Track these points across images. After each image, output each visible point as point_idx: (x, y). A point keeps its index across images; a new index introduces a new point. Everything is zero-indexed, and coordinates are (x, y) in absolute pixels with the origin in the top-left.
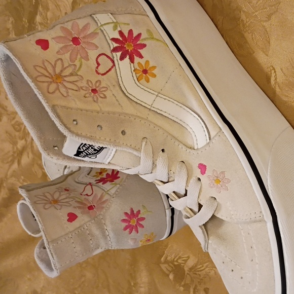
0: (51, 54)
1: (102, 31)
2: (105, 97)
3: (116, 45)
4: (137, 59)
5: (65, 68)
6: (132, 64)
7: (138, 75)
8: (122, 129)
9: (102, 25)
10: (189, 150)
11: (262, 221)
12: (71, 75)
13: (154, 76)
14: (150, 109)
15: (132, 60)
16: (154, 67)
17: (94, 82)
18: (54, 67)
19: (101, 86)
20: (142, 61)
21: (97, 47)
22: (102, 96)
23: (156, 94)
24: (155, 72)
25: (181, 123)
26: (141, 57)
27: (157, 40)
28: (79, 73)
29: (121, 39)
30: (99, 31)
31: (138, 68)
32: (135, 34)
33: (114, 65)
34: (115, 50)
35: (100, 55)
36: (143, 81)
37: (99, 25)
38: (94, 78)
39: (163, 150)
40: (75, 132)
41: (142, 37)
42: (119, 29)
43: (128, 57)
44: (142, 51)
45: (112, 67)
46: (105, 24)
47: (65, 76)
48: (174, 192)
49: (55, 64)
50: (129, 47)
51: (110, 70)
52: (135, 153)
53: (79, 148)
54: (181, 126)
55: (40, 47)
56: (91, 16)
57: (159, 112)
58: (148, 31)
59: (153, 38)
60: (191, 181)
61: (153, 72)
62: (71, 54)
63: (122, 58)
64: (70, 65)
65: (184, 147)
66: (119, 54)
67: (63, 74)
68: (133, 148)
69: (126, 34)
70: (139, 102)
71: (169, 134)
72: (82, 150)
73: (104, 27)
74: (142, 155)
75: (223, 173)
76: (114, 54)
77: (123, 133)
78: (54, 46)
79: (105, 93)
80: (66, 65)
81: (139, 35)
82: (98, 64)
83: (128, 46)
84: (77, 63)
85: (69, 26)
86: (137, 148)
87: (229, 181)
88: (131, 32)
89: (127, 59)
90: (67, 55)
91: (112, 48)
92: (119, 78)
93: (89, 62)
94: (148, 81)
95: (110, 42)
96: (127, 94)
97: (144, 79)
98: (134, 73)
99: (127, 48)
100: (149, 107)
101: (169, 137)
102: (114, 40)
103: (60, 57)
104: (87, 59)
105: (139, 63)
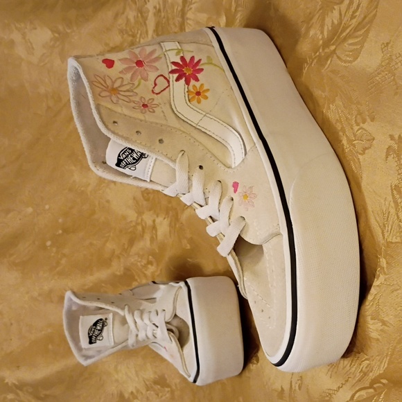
0: (113, 72)
1: (165, 55)
2: (154, 112)
3: (174, 67)
4: (193, 82)
5: (123, 85)
6: (186, 86)
7: (190, 97)
8: (160, 138)
9: (166, 51)
10: (227, 169)
11: (279, 234)
12: (128, 91)
13: (206, 98)
14: (196, 128)
15: (187, 83)
16: (208, 90)
17: (147, 99)
18: (113, 83)
19: (153, 103)
20: (198, 84)
21: (158, 69)
22: (151, 110)
23: (204, 113)
24: (207, 94)
25: (223, 142)
26: (197, 80)
27: (215, 65)
28: (134, 91)
29: (181, 63)
30: (163, 56)
31: (192, 90)
32: (196, 60)
33: (169, 86)
34: (173, 72)
35: (158, 76)
36: (195, 102)
37: (164, 50)
38: (148, 96)
39: (201, 167)
40: (112, 129)
41: (202, 62)
42: (182, 55)
43: (184, 79)
44: (199, 76)
45: (167, 87)
46: (169, 50)
47: (121, 91)
48: (211, 217)
49: (115, 81)
50: (188, 72)
51: (165, 89)
52: (171, 164)
53: (119, 156)
54: (223, 146)
55: (105, 65)
56: (159, 44)
57: (203, 130)
58: (208, 57)
59: (211, 63)
60: (224, 200)
61: (206, 94)
62: (132, 74)
63: (177, 80)
64: (129, 83)
65: (223, 166)
66: (176, 76)
67: (120, 89)
68: (169, 158)
69: (188, 60)
70: (186, 120)
71: (209, 151)
72: (122, 158)
73: (168, 52)
74: (177, 167)
75: (251, 188)
76: (171, 75)
77: (161, 141)
78: (118, 66)
79: (155, 109)
80: (125, 83)
81: (200, 61)
82: (156, 85)
83: (187, 69)
84: (136, 83)
85: (137, 51)
86: (173, 159)
87: (255, 196)
88: (192, 58)
89: (183, 81)
90: (128, 76)
91: (170, 70)
92: (172, 96)
93: (147, 82)
94: (199, 102)
95: (169, 64)
96: (176, 112)
97: (196, 100)
98: (187, 94)
99: (185, 72)
100: (195, 125)
101: (209, 155)
102: (174, 63)
103: (121, 75)
104: (146, 79)
105: (194, 86)
